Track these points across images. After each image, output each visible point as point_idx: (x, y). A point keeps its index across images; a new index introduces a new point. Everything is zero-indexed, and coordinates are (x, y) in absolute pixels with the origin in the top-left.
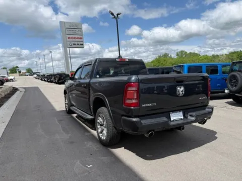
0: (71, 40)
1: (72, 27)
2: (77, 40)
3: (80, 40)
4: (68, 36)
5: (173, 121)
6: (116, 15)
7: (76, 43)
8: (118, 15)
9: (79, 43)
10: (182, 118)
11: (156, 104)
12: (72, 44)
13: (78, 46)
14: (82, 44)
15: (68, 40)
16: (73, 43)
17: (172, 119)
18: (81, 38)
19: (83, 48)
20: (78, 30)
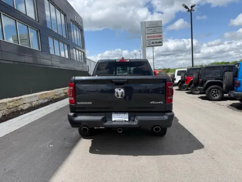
0: (150, 39)
1: (151, 26)
2: (156, 38)
3: (159, 38)
4: (147, 35)
5: (115, 121)
6: (190, 8)
7: (155, 41)
8: (192, 7)
9: (158, 41)
10: (127, 120)
11: (91, 103)
12: (151, 43)
13: (156, 44)
14: (161, 42)
15: (147, 39)
16: (152, 41)
17: (113, 119)
18: (160, 36)
19: (161, 45)
20: (157, 28)
